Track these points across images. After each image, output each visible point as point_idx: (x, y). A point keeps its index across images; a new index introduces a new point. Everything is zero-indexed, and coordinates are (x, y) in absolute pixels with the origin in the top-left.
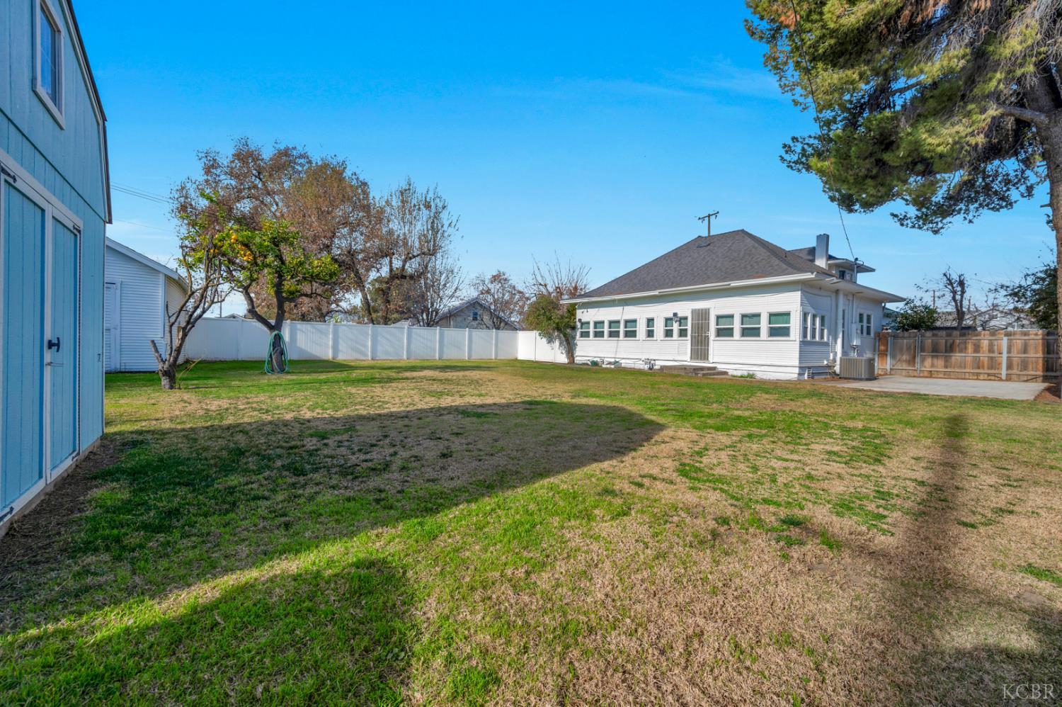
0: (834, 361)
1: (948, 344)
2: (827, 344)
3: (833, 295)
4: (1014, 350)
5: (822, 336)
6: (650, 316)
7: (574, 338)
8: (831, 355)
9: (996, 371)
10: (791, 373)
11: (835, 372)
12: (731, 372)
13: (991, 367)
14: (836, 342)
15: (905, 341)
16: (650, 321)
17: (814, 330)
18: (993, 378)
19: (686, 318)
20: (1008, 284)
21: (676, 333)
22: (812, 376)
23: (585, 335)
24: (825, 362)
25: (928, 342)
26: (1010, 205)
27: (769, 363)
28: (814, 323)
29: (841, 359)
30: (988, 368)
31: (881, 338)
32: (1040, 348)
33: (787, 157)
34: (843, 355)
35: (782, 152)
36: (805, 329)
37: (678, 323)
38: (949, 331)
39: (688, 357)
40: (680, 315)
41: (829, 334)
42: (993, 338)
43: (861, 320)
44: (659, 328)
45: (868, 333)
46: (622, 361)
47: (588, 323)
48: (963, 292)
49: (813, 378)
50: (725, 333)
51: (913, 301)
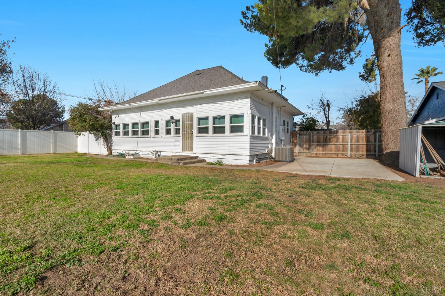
0: (272, 149)
1: (324, 139)
2: (267, 138)
3: (270, 106)
4: (353, 141)
5: (264, 134)
6: (157, 119)
7: (111, 136)
8: (270, 145)
9: (346, 153)
10: (245, 161)
11: (272, 157)
12: (208, 160)
13: (343, 151)
14: (272, 138)
15: (305, 136)
16: (157, 123)
17: (259, 128)
18: (344, 156)
19: (179, 120)
20: (344, 107)
21: (173, 131)
22: (259, 161)
23: (117, 134)
24: (267, 151)
25: (315, 137)
26: (343, 68)
27: (231, 153)
28: (259, 124)
29: (275, 148)
30: (342, 151)
31: (293, 134)
32: (365, 139)
33: (244, 20)
34: (276, 145)
35: (241, 17)
36: (253, 127)
37: (174, 124)
38: (324, 131)
39: (180, 149)
40: (175, 118)
41: (268, 132)
42: (344, 134)
43: (284, 125)
44: (163, 127)
45: (288, 132)
46: (141, 153)
47: (119, 125)
48: (329, 110)
49: (259, 162)
50: (203, 131)
51: (307, 115)
